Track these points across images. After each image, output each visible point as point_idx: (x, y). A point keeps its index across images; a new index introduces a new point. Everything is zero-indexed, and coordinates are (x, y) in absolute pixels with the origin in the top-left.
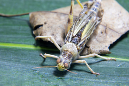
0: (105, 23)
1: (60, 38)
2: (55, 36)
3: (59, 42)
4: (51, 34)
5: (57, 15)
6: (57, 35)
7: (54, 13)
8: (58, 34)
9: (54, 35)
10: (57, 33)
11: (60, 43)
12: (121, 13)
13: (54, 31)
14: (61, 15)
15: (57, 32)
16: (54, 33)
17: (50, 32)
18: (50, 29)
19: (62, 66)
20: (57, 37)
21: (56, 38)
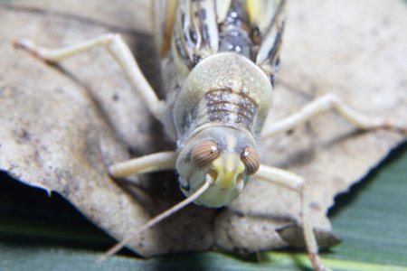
0: (304, 77)
1: (61, 156)
2: (38, 141)
3: (59, 177)
4: (14, 132)
5: (47, 26)
6: (46, 140)
7: (25, 16)
8: (54, 131)
9: (33, 138)
10: (48, 129)
11: (64, 181)
12: (386, 22)
13: (29, 117)
14: (67, 26)
15: (49, 120)
16: (28, 124)
17: (11, 120)
18: (10, 102)
19: (234, 171)
20: (45, 148)
21: (42, 154)
